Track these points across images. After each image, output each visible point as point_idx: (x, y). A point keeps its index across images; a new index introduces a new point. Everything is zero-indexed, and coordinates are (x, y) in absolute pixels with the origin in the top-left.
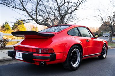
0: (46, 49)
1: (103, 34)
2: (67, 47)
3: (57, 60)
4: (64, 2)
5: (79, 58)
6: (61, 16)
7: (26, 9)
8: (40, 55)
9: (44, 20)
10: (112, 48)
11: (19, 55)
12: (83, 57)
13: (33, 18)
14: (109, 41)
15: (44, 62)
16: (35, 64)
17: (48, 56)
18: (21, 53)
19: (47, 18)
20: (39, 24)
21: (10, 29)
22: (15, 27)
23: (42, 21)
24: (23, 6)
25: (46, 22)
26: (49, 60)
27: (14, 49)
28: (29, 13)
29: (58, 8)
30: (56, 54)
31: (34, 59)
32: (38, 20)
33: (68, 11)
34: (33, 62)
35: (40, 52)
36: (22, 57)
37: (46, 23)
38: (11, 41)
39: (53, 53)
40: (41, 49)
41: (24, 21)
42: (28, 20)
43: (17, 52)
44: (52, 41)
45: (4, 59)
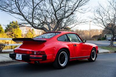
0: (40, 51)
1: (107, 37)
2: (56, 49)
3: (47, 60)
4: (60, 6)
5: (66, 59)
6: (58, 20)
7: (22, 13)
8: (35, 56)
9: (41, 24)
10: (111, 52)
11: (19, 57)
12: (70, 59)
13: (30, 22)
14: (110, 45)
15: (38, 61)
16: (31, 63)
17: (41, 56)
18: (21, 55)
19: (44, 22)
20: (35, 28)
21: (2, 32)
22: (9, 30)
23: (39, 25)
24: (19, 10)
25: (42, 25)
26: (41, 60)
27: (14, 52)
28: (26, 17)
29: (54, 12)
30: (47, 55)
31: (30, 59)
32: (34, 24)
33: (65, 15)
34: (30, 61)
35: (35, 54)
36: (21, 58)
37: (43, 27)
38: (7, 45)
39: (45, 55)
40: (36, 51)
41: (20, 24)
42: (25, 23)
43: (17, 54)
44: (45, 46)
45: (4, 61)
